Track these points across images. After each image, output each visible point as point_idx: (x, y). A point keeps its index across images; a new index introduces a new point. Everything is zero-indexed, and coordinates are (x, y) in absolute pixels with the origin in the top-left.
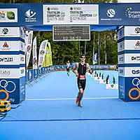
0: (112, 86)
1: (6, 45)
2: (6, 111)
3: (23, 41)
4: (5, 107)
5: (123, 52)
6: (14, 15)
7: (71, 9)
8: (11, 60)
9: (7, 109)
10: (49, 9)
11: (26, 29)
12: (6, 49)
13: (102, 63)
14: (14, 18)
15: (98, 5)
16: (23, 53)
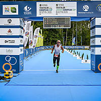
0: (86, 61)
1: (10, 31)
2: (9, 78)
3: (22, 28)
4: (9, 75)
5: (95, 37)
7: (57, 5)
9: (11, 77)
10: (41, 5)
11: (24, 20)
12: (10, 34)
13: (79, 44)
16: (22, 37)
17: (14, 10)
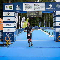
0: (51, 36)
1: (9, 19)
3: (15, 17)
4: (9, 43)
6: (12, 7)
7: (34, 4)
8: (11, 25)
9: (10, 44)
10: (25, 5)
11: (16, 13)
14: (12, 8)
16: (15, 22)
17: (11, 7)
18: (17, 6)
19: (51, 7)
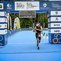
3: (6, 18)
5: (50, 22)
7: (27, 3)
10: (17, 3)
11: (7, 12)
15: (39, 2)
16: (6, 23)
18: (8, 5)
19: (45, 6)
